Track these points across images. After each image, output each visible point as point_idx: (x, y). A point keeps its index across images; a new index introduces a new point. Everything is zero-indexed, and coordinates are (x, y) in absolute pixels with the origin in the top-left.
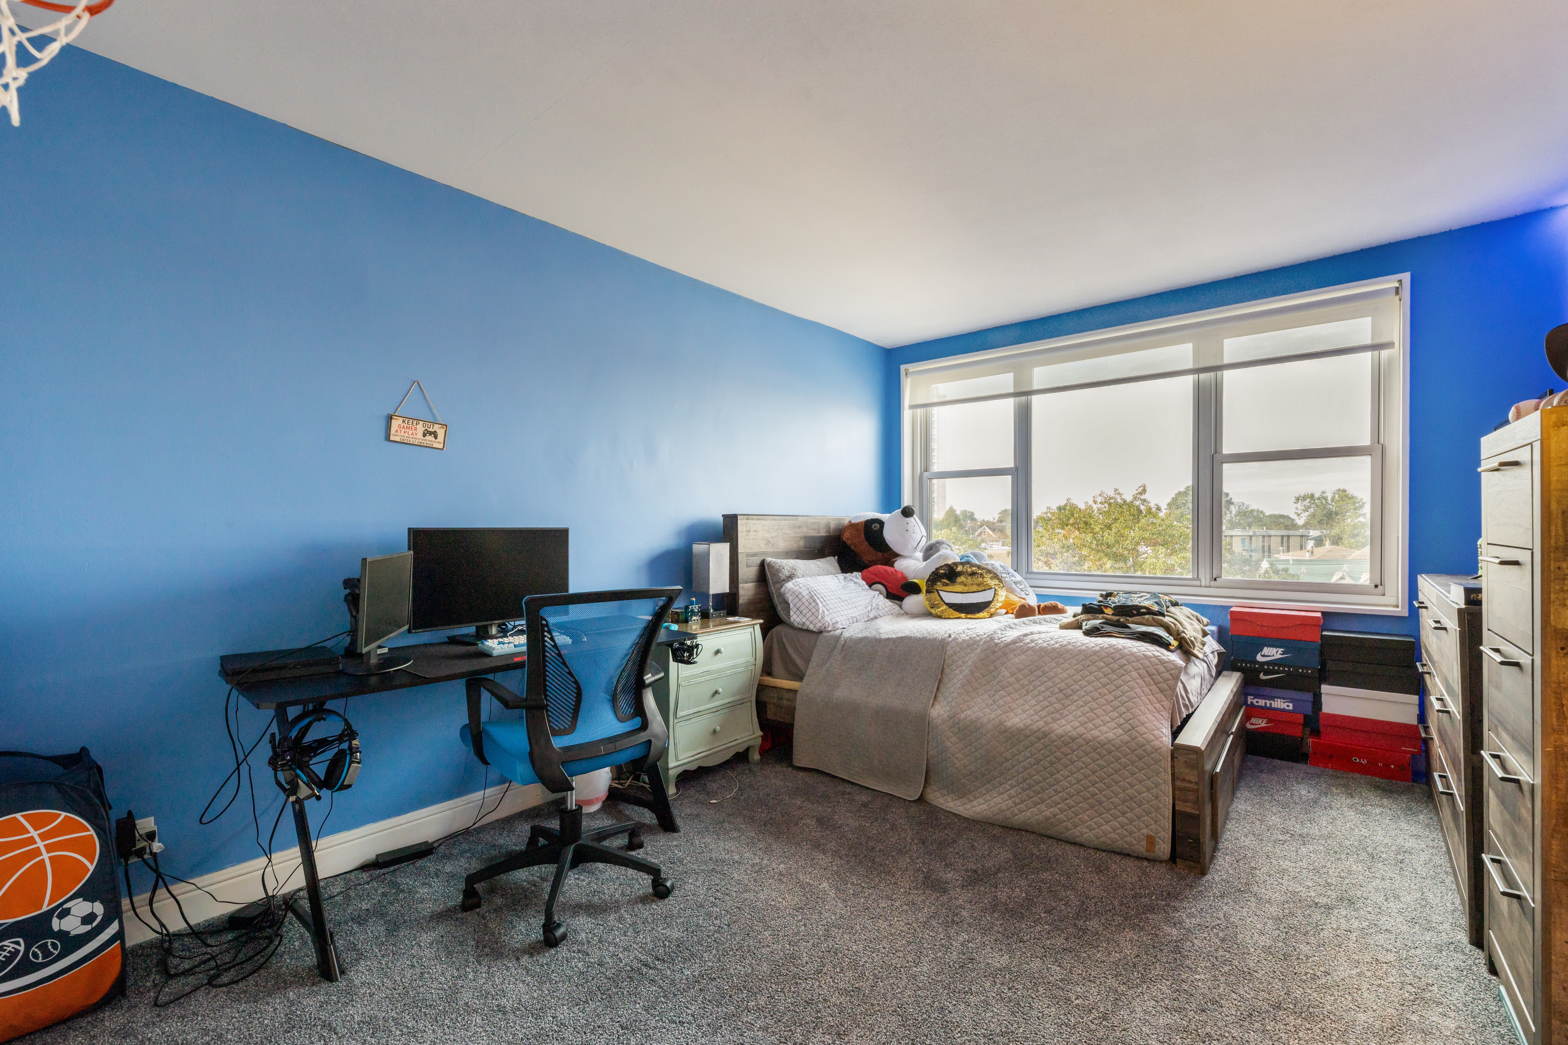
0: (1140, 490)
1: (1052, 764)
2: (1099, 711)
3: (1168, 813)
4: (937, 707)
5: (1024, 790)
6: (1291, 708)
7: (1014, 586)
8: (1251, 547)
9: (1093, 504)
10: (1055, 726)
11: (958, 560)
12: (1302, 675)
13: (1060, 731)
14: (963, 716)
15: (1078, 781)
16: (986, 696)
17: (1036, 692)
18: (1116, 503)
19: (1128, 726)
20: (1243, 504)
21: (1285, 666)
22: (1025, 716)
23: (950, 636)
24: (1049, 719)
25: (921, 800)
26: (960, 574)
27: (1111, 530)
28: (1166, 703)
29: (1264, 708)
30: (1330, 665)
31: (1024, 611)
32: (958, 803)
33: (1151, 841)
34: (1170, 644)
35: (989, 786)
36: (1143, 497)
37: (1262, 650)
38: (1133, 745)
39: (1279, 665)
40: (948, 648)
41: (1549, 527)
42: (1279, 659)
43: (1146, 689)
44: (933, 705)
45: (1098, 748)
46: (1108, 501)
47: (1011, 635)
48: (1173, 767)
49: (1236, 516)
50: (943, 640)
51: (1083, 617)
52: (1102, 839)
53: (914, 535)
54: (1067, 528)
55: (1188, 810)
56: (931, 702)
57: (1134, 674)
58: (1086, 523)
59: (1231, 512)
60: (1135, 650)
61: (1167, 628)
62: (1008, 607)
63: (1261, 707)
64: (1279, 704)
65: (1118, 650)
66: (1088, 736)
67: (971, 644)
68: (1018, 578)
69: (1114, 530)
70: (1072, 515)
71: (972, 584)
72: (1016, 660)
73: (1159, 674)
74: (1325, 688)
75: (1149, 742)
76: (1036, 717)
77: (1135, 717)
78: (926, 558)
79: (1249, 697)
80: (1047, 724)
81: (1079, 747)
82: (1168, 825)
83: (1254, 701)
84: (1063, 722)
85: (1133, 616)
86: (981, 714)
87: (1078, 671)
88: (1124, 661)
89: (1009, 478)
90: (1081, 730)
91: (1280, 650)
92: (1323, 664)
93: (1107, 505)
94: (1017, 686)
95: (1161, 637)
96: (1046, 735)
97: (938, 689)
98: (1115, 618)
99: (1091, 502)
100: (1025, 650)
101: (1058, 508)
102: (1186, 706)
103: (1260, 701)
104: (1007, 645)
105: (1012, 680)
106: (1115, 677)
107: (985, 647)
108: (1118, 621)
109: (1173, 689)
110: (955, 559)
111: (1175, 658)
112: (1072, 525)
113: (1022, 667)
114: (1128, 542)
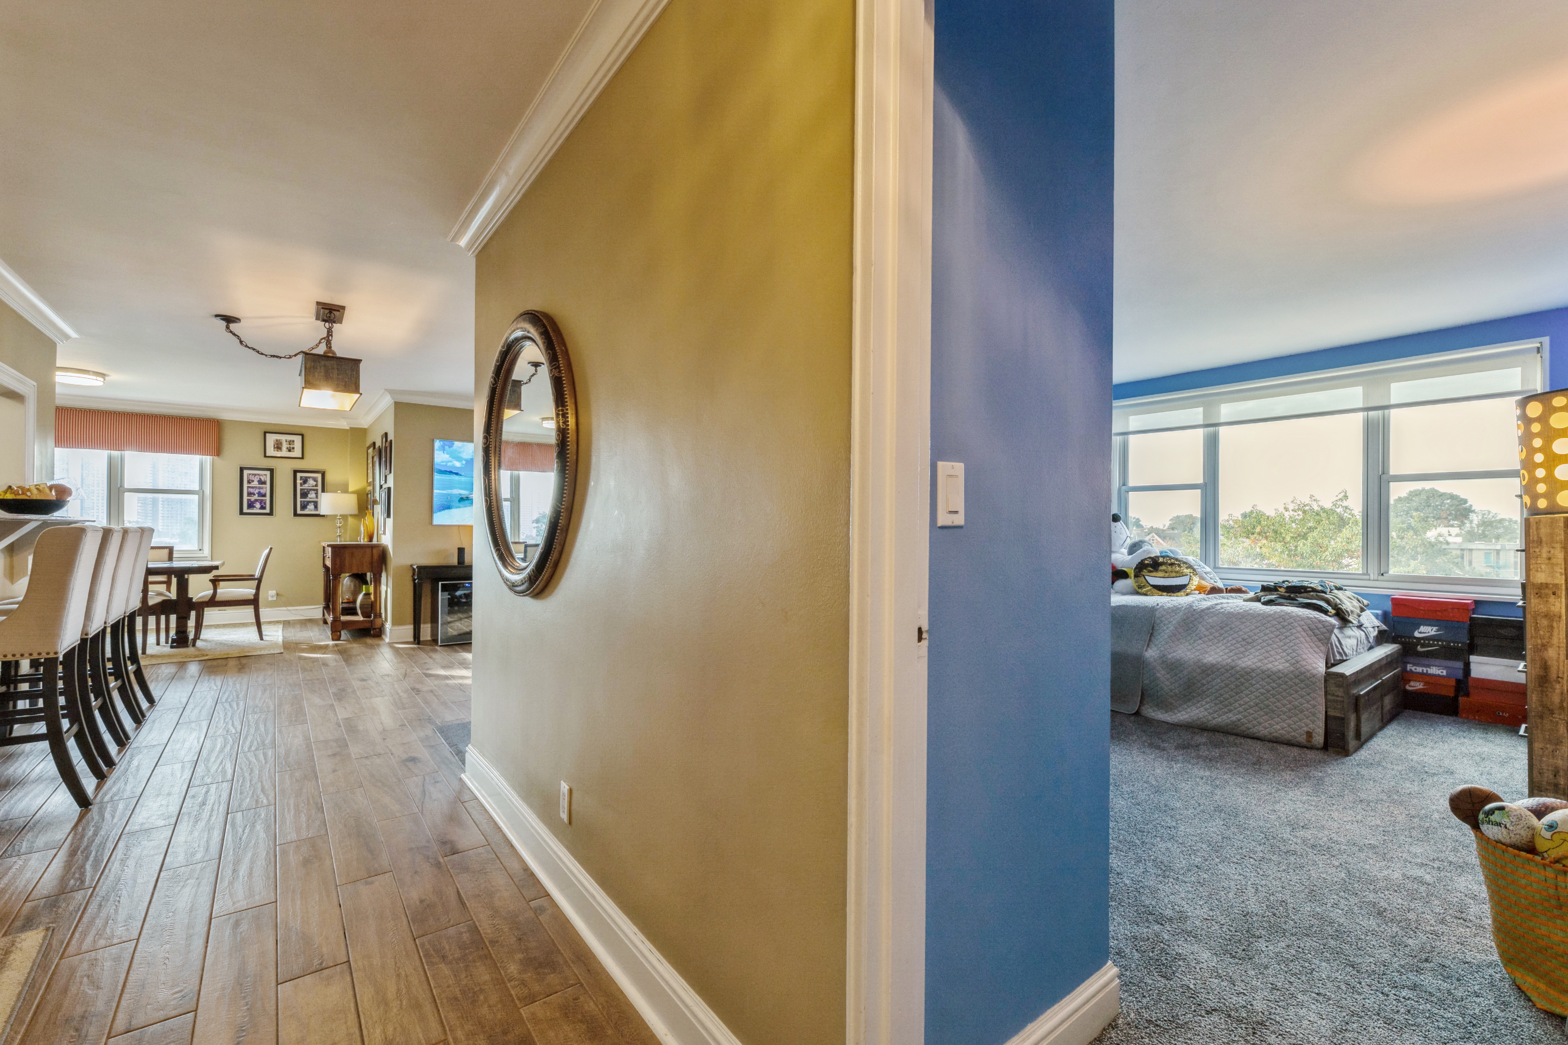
0: (1340, 496)
1: (1237, 686)
2: (1272, 653)
3: (1322, 717)
4: (1150, 651)
5: (1216, 704)
6: (1445, 673)
7: (1204, 575)
8: (1497, 563)
9: (1284, 511)
10: (1240, 662)
11: (1159, 554)
12: (1454, 648)
13: (1243, 665)
14: (1170, 656)
15: (1257, 697)
16: (1187, 644)
17: (1225, 641)
18: (1312, 510)
19: (1293, 661)
20: (1489, 512)
21: (1438, 641)
22: (1217, 656)
23: (1158, 605)
24: (1235, 658)
25: (1137, 714)
26: (1162, 564)
27: (1307, 539)
28: (1322, 648)
29: (1422, 674)
30: (1478, 641)
31: (1214, 590)
32: (1166, 715)
33: (1309, 734)
34: (1328, 611)
35: (1190, 704)
36: (1345, 503)
37: (1419, 628)
38: (1297, 672)
39: (1434, 640)
40: (1157, 613)
41: (1529, 530)
42: (1434, 635)
43: (1308, 639)
44: (1146, 650)
45: (1271, 676)
46: (1302, 508)
47: (1205, 604)
48: (1326, 687)
49: (1478, 526)
50: (1153, 607)
51: (1262, 594)
52: (1275, 734)
53: (1121, 536)
54: (1252, 537)
55: (1339, 715)
56: (1145, 648)
57: (1299, 629)
58: (1276, 532)
59: (1471, 522)
60: (1300, 613)
61: (1328, 602)
62: (1200, 589)
63: (1419, 673)
64: (1434, 671)
65: (1287, 614)
66: (1265, 668)
67: (1175, 610)
68: (1208, 569)
69: (1310, 540)
70: (1260, 523)
71: (1172, 572)
72: (1210, 620)
73: (1318, 629)
74: (1473, 658)
75: (1308, 671)
76: (1226, 657)
77: (1299, 655)
78: (1131, 552)
79: (1408, 665)
80: (1233, 661)
81: (1258, 675)
82: (1322, 724)
83: (1413, 669)
84: (1246, 659)
85: (1301, 593)
86: (1183, 655)
87: (1257, 628)
88: (1292, 620)
89: (1199, 491)
90: (1259, 664)
91: (1435, 628)
92: (1472, 638)
93: (1300, 513)
94: (1211, 637)
95: (1321, 606)
96: (1232, 668)
97: (1150, 640)
98: (1287, 594)
99: (1282, 510)
100: (1218, 614)
101: (1242, 515)
102: (1339, 653)
103: (1418, 668)
104: (1203, 611)
105: (1207, 633)
106: (1284, 630)
107: (1186, 611)
108: (1289, 596)
109: (1329, 639)
110: (1156, 553)
111: (1334, 621)
112: (1259, 534)
113: (1215, 624)
114: (1327, 553)
